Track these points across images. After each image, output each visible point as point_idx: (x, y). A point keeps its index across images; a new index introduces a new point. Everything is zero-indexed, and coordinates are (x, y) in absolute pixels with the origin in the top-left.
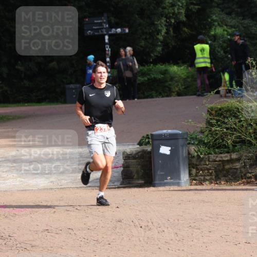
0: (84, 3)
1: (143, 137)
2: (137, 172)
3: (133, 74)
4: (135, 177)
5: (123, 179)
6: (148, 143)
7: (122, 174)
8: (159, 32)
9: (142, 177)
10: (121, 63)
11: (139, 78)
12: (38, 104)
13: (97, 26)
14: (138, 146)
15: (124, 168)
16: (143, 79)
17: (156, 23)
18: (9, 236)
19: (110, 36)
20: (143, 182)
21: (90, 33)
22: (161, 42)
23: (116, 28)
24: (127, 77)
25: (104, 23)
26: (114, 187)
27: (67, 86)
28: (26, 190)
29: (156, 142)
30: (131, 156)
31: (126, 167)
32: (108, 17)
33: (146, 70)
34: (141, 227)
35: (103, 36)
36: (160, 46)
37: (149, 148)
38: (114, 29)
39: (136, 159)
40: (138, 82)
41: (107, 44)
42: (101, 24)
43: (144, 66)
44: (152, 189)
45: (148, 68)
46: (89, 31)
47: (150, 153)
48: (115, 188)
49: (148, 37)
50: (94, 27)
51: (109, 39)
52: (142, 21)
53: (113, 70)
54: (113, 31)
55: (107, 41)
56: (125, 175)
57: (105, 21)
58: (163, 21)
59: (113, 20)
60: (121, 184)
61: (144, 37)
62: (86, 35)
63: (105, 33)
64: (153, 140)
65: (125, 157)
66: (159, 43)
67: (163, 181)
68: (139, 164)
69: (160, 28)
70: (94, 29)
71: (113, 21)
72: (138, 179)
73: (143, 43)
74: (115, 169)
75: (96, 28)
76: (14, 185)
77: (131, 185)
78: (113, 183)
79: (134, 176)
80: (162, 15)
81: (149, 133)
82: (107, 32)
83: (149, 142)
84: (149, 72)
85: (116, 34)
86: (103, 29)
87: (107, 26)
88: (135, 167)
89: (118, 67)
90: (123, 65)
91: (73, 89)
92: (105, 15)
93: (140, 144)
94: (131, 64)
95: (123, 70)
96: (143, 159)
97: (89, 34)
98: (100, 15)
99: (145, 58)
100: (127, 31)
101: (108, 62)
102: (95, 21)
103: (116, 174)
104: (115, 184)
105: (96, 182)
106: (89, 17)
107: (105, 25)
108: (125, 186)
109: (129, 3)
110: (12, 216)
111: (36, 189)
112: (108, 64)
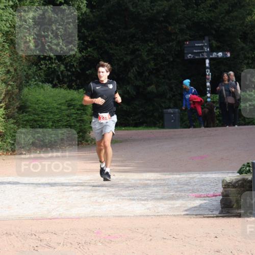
0: (185, 26)
1: (244, 165)
2: (237, 201)
4: (234, 207)
5: (222, 208)
6: (249, 171)
7: (221, 202)
10: (223, 88)
12: (135, 128)
13: (198, 50)
14: (238, 174)
15: (223, 196)
19: (211, 60)
21: (190, 56)
23: (218, 52)
24: (229, 103)
25: (205, 46)
26: (212, 216)
27: (165, 110)
28: (121, 216)
30: (231, 184)
31: (225, 195)
32: (209, 41)
35: (204, 60)
37: (249, 177)
38: (215, 53)
39: (236, 188)
41: (208, 68)
42: (202, 48)
46: (190, 55)
47: (250, 181)
48: (213, 217)
49: (250, 62)
50: (194, 51)
51: (210, 63)
52: (244, 45)
53: (213, 95)
54: (214, 55)
55: (207, 65)
56: (224, 204)
57: (206, 44)
59: (214, 43)
60: (220, 213)
61: (246, 62)
62: (186, 58)
63: (206, 57)
64: (253, 168)
65: (225, 185)
68: (239, 193)
70: (195, 53)
71: (214, 45)
72: (238, 208)
74: (214, 197)
75: (196, 51)
76: (110, 211)
77: (230, 215)
78: (212, 212)
79: (234, 205)
81: (250, 161)
82: (208, 55)
83: (249, 170)
85: (217, 59)
86: (204, 52)
87: (208, 49)
88: (234, 195)
89: (220, 92)
90: (225, 90)
91: (171, 113)
92: (207, 38)
93: (240, 172)
94: (233, 90)
95: (225, 96)
96: (243, 187)
98: (201, 38)
100: (229, 55)
101: (209, 87)
102: (196, 45)
103: (215, 203)
104: (214, 213)
105: (194, 210)
106: (190, 40)
107: (206, 48)
108: (225, 215)
109: (231, 27)
110: (108, 243)
111: (132, 215)
112: (208, 89)
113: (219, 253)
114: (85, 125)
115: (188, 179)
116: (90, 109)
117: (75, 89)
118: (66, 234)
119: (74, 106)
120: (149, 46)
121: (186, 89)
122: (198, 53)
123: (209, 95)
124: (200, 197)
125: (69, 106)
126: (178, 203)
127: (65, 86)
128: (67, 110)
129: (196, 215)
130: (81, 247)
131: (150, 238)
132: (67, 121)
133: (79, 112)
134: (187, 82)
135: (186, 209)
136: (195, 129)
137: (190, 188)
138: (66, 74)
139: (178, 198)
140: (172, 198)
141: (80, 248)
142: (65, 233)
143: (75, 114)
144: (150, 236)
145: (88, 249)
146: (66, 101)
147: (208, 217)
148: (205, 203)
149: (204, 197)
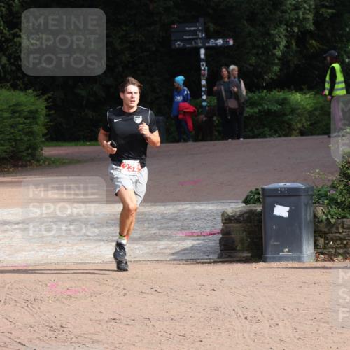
0: (172, 3)
1: (251, 192)
2: (242, 241)
3: (239, 104)
4: (238, 248)
5: (221, 250)
6: (258, 200)
7: (220, 243)
8: (276, 45)
9: (248, 249)
10: (223, 88)
11: (247, 109)
13: (189, 35)
14: (244, 205)
15: (223, 235)
16: (252, 111)
17: (272, 32)
18: (61, 327)
19: (207, 49)
20: (249, 255)
21: (179, 45)
22: (279, 59)
23: (216, 39)
24: (230, 109)
25: (200, 31)
26: (208, 261)
28: (85, 263)
29: (269, 200)
30: (233, 218)
31: (226, 233)
32: (205, 23)
33: (256, 97)
34: (246, 318)
35: (198, 49)
36: (277, 65)
37: (259, 208)
38: (213, 40)
39: (240, 223)
40: (245, 115)
41: (203, 60)
42: (194, 33)
43: (254, 92)
44: (262, 264)
45: (260, 95)
46: (179, 43)
47: (260, 214)
48: (210, 263)
49: (260, 52)
50: (185, 37)
51: (206, 54)
52: (252, 30)
53: (209, 97)
54: (212, 42)
55: (202, 56)
56: (224, 245)
57: (200, 28)
58: (282, 30)
59: (212, 27)
60: (218, 258)
61: (255, 51)
62: (173, 47)
63: (201, 45)
64: (264, 196)
65: (226, 220)
66: (276, 61)
67: (278, 254)
68: (244, 230)
69: (277, 40)
70: (186, 40)
71: (212, 29)
72: (243, 251)
73: (253, 60)
74: (211, 236)
75: (188, 38)
76: (70, 255)
77: (232, 259)
78: (208, 256)
79: (237, 246)
80: (281, 22)
81: (260, 187)
82: (204, 43)
83: (259, 198)
84: (261, 102)
85: (216, 48)
86: (197, 39)
87: (204, 35)
88: (238, 233)
89: (219, 94)
90: (225, 91)
92: (201, 20)
93: (246, 201)
94: (236, 89)
95: (225, 99)
96: (250, 222)
97: (177, 46)
98: (193, 20)
99: (256, 81)
100: (231, 42)
101: (204, 86)
102: (187, 29)
103: (212, 244)
104: (211, 257)
105: (184, 254)
106: (179, 23)
107: (200, 34)
108: (224, 260)
109: (234, 4)
110: (66, 299)
111: (100, 261)
112: (204, 89)
113: (217, 312)
114: (34, 139)
115: (176, 211)
116: (41, 116)
117: (21, 90)
118: (9, 288)
119: (20, 112)
120: (123, 31)
121: (178, 88)
122: (190, 39)
123: (204, 97)
124: (191, 235)
125: (14, 112)
126: (163, 244)
127: (9, 84)
128: (11, 118)
129: (187, 260)
130: (29, 306)
131: (125, 292)
132: (12, 133)
133: (28, 121)
134: (180, 79)
135: (173, 251)
136: (186, 144)
137: (179, 224)
138: (9, 69)
139: (163, 237)
140: (154, 238)
141: (27, 306)
142: (8, 286)
143: (22, 124)
144: (124, 289)
145: (39, 308)
146: (10, 106)
147: (203, 263)
148: (199, 244)
149: (198, 236)
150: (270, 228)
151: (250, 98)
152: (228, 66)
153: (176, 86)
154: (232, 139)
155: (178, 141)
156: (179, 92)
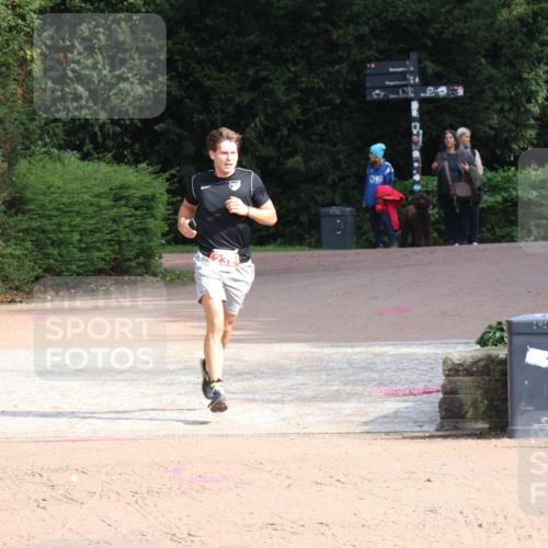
0: (367, 29)
1: (490, 327)
2: (475, 404)
3: (473, 190)
4: (469, 415)
5: (442, 418)
6: (501, 340)
7: (440, 407)
8: (531, 96)
9: (486, 416)
10: (446, 164)
11: (485, 197)
12: (258, 248)
13: (394, 80)
14: (479, 347)
15: (445, 393)
16: (492, 199)
17: (526, 75)
18: (190, 535)
19: (422, 102)
20: (487, 426)
21: (378, 95)
22: (536, 119)
23: (437, 85)
25: (411, 73)
26: (422, 434)
27: (323, 210)
28: (227, 436)
29: (518, 340)
30: (461, 368)
31: (450, 393)
32: (420, 61)
33: (499, 179)
34: (480, 526)
35: (408, 102)
36: (532, 127)
37: (501, 352)
38: (431, 88)
39: (472, 375)
41: (415, 119)
42: (403, 76)
43: (496, 170)
44: (506, 441)
45: (505, 174)
46: (377, 91)
47: (504, 362)
48: (424, 438)
49: (507, 107)
50: (387, 83)
51: (420, 110)
52: (494, 72)
53: (426, 177)
54: (430, 92)
55: (415, 113)
56: (446, 410)
57: (412, 69)
58: (541, 73)
59: (430, 67)
60: (437, 430)
62: (369, 98)
63: (412, 95)
64: (511, 334)
65: (450, 370)
66: (532, 121)
68: (479, 387)
69: (533, 88)
70: (389, 87)
71: (430, 70)
72: (476, 419)
73: (495, 120)
74: (425, 396)
75: (391, 83)
77: (459, 432)
78: (421, 426)
79: (467, 412)
80: (539, 61)
81: (504, 319)
82: (417, 93)
83: (502, 338)
84: (507, 185)
85: (435, 100)
86: (406, 86)
87: (417, 80)
88: (469, 392)
89: (440, 174)
90: (451, 169)
91: (336, 216)
92: (414, 56)
93: (482, 342)
94: (467, 167)
95: (450, 182)
96: (488, 374)
97: (375, 97)
98: (403, 55)
99: (499, 152)
100: (461, 92)
101: (417, 161)
102: (391, 70)
103: (427, 408)
104: (424, 429)
105: (383, 423)
106: (377, 60)
107: (412, 78)
108: (448, 433)
109: (466, 32)
110: (197, 492)
111: (250, 433)
112: (416, 164)
113: (434, 515)
114: (150, 241)
115: (371, 357)
116: (160, 205)
117: (129, 163)
118: (107, 473)
119: (127, 198)
120: (291, 72)
121: (374, 163)
122: (394, 86)
123: (417, 177)
124: (395, 394)
125: (117, 199)
126: (350, 407)
127: (109, 155)
128: (112, 207)
129: (387, 433)
130: (139, 501)
131: (289, 481)
132: (113, 231)
133: (139, 213)
134: (378, 149)
135: (365, 419)
136: (387, 250)
137: (375, 375)
138: (111, 131)
139: (350, 396)
140: (335, 397)
141: (136, 502)
142: (104, 470)
143: (129, 216)
144: (289, 477)
145: (155, 506)
146: (111, 189)
147: (412, 438)
148: (407, 408)
149: (404, 395)
150: (519, 384)
151: (490, 180)
152: (454, 129)
153: (372, 159)
154: (460, 243)
155: (374, 246)
156: (378, 169)
